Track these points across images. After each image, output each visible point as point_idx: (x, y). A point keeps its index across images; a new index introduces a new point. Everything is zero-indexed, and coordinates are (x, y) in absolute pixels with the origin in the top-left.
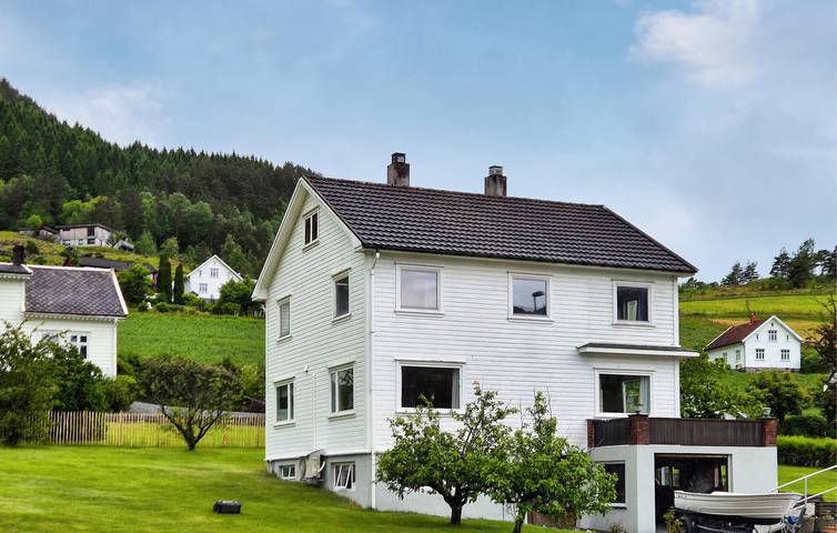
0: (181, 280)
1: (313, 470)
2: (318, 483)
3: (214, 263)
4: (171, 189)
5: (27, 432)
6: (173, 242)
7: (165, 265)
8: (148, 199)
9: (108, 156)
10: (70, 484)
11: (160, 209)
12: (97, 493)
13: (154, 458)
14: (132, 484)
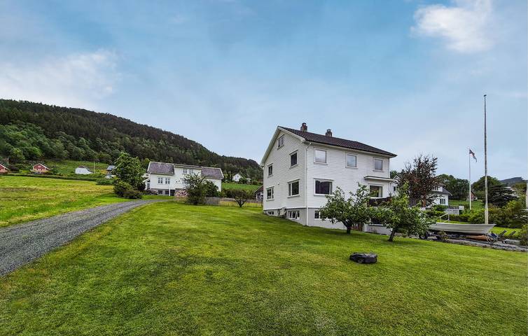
0: (232, 178)
1: (282, 213)
2: (284, 217)
3: (237, 175)
4: (230, 163)
5: (200, 201)
6: (230, 172)
7: (229, 175)
8: (225, 164)
9: (219, 157)
10: (210, 216)
11: (228, 167)
12: (218, 219)
13: (232, 209)
14: (228, 216)
